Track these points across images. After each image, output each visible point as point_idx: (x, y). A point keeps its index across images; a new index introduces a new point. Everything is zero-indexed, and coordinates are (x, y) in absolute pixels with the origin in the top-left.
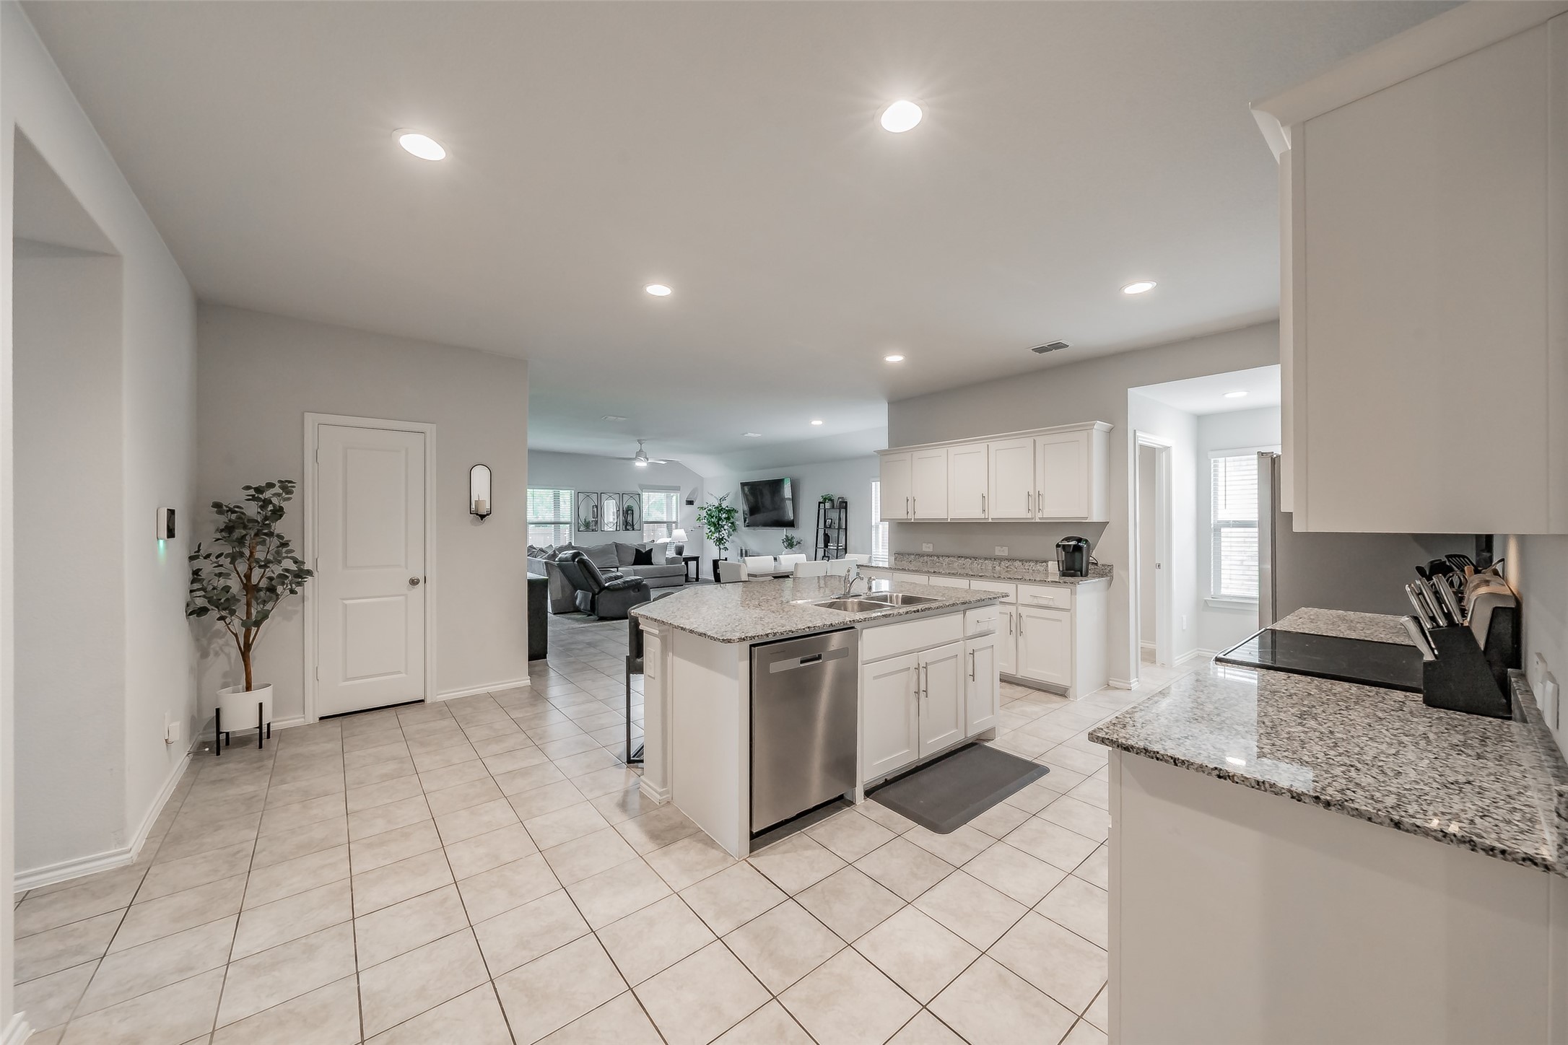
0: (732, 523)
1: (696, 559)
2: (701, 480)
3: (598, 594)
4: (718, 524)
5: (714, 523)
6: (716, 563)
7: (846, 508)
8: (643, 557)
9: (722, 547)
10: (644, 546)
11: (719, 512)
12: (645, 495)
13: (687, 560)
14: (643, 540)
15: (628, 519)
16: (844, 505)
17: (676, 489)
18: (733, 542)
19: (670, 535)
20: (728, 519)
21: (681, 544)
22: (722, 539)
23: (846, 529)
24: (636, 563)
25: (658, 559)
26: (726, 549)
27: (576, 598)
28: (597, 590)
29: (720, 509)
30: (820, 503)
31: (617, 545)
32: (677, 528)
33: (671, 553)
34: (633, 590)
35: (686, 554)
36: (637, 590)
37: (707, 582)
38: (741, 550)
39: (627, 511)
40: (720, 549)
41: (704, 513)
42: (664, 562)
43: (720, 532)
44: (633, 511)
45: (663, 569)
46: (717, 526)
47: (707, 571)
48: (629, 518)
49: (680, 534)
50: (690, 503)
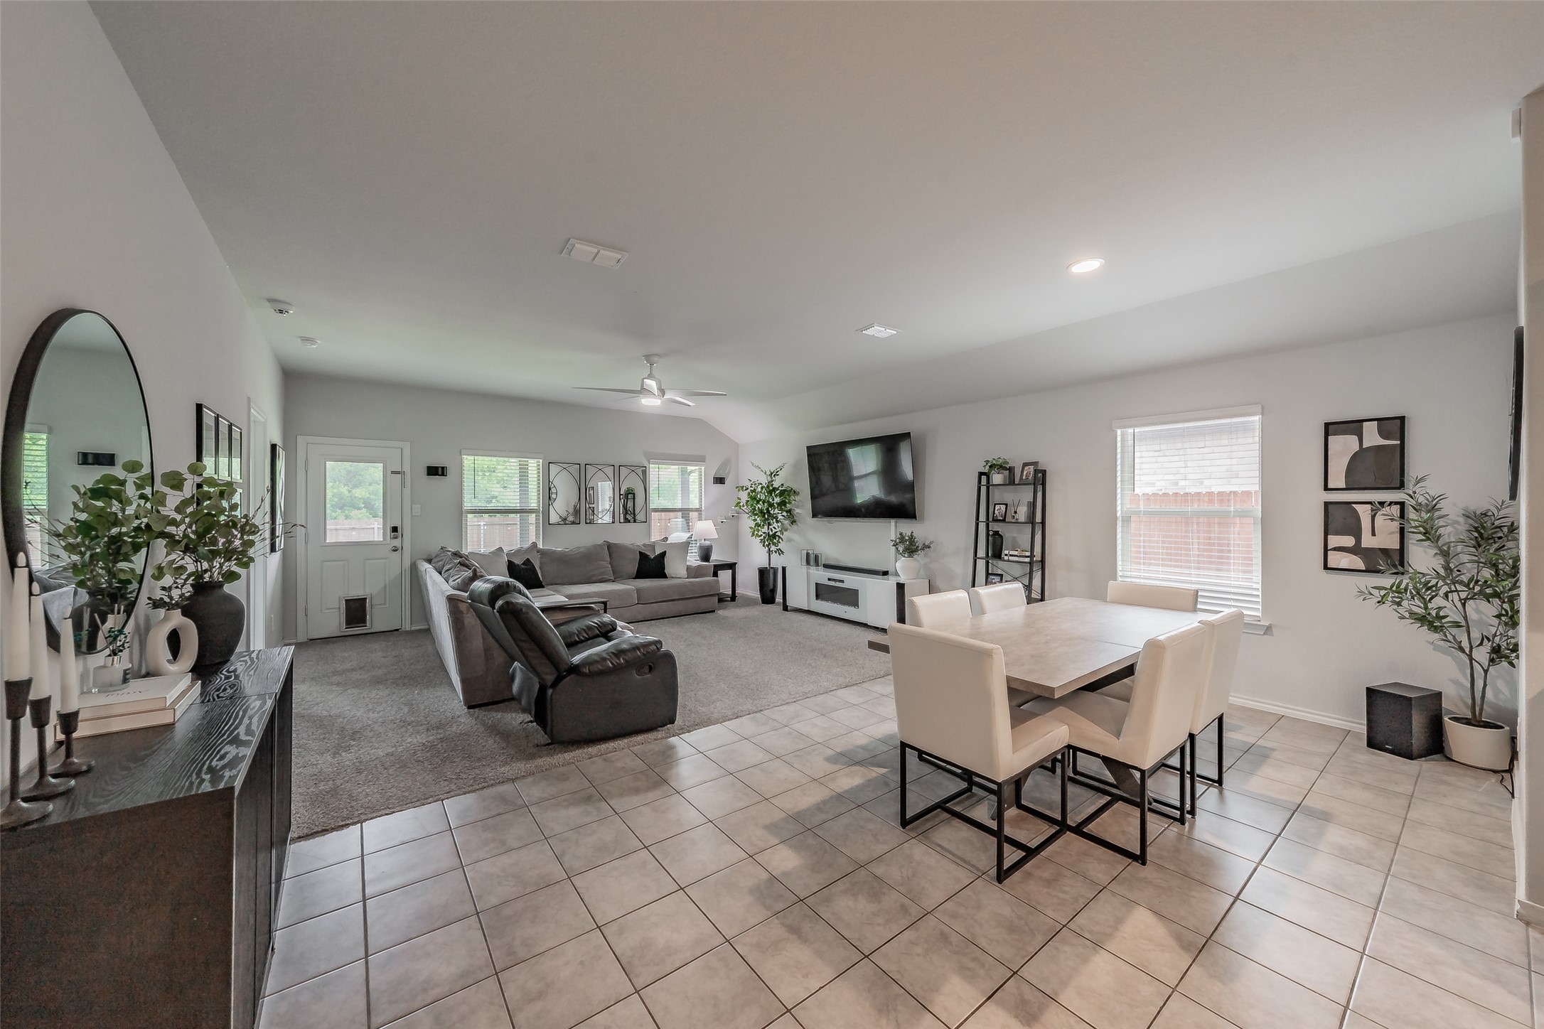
0: (789, 511)
1: (732, 566)
2: (735, 446)
3: (555, 684)
4: (768, 512)
5: (761, 511)
6: (763, 573)
7: (1044, 484)
8: (651, 566)
9: (773, 548)
10: (653, 546)
11: (770, 492)
12: (653, 470)
13: (718, 568)
14: (649, 536)
15: (629, 506)
16: (1040, 479)
17: (699, 459)
18: (790, 540)
19: (688, 528)
20: (783, 504)
21: (707, 543)
22: (774, 536)
23: (1043, 523)
24: (640, 574)
25: (676, 568)
26: (780, 552)
27: (512, 678)
28: (550, 679)
29: (771, 491)
30: (981, 474)
31: (610, 547)
32: (700, 519)
33: (693, 559)
34: (639, 673)
35: (716, 557)
36: (646, 669)
37: (749, 602)
38: (808, 555)
39: (627, 494)
40: (770, 552)
41: (744, 496)
42: (683, 573)
43: (769, 524)
44: (634, 494)
45: (684, 585)
46: (766, 516)
47: (749, 585)
48: (630, 504)
49: (705, 529)
50: (720, 480)
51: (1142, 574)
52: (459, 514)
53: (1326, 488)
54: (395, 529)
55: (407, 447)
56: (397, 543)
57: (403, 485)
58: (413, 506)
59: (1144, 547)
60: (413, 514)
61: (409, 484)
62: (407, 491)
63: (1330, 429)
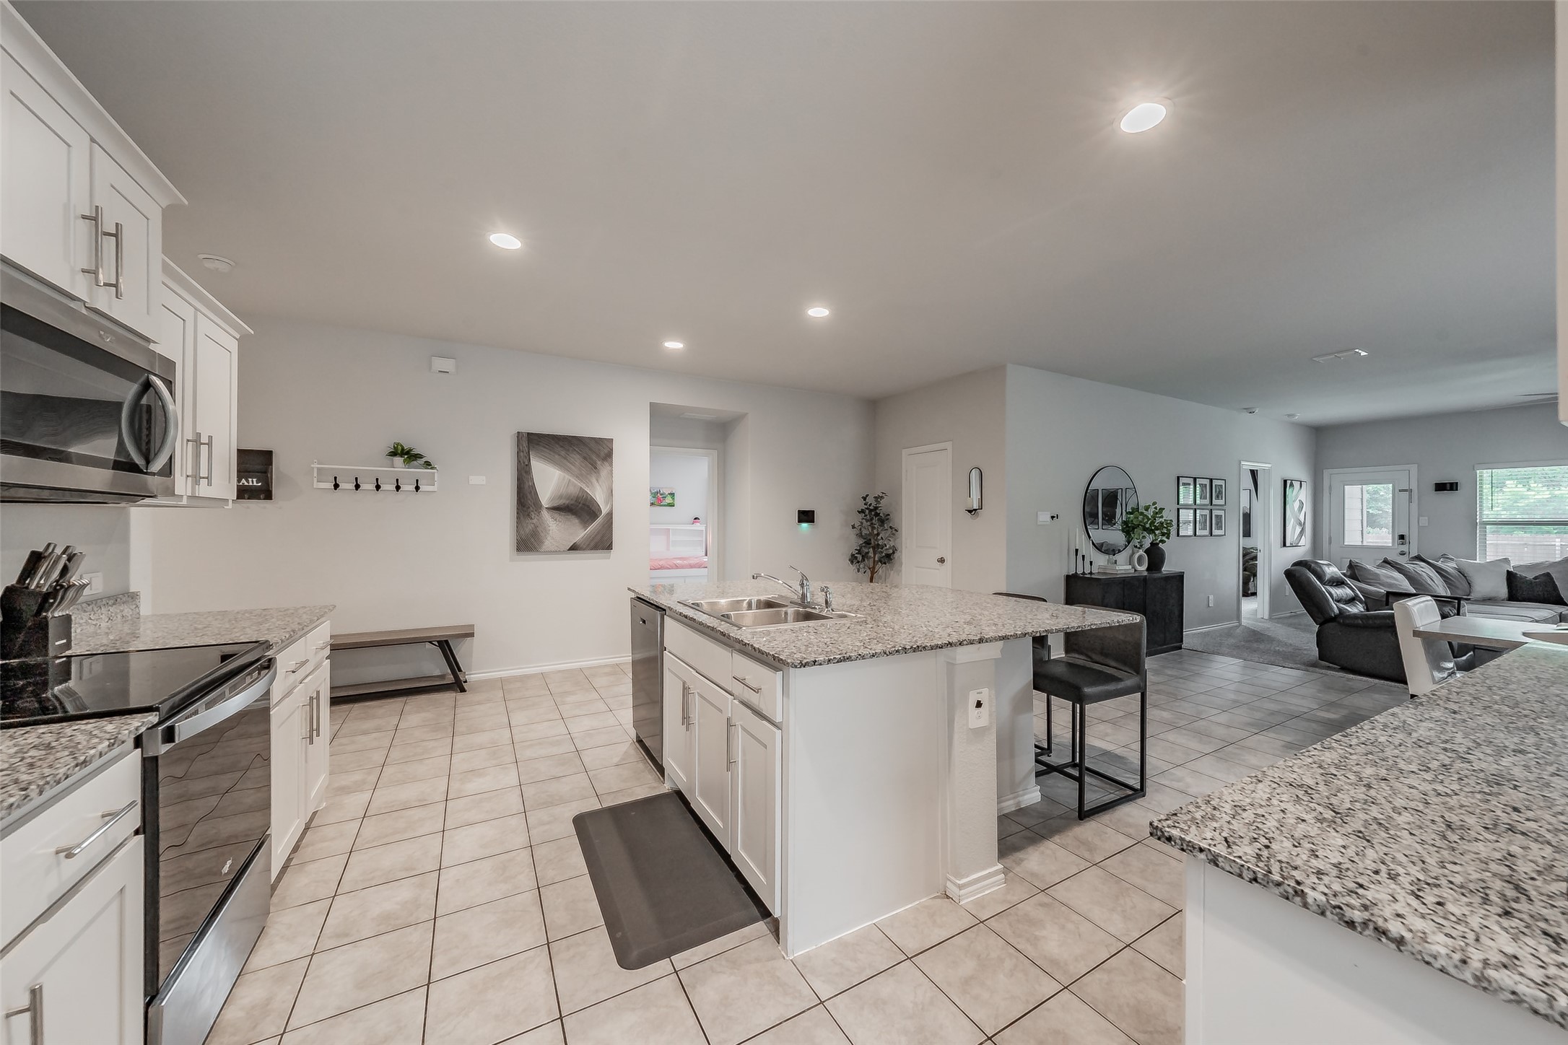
52: (1472, 525)
54: (1402, 537)
55: (1414, 468)
56: (1405, 548)
57: (1410, 501)
58: (1421, 518)
60: (1420, 525)
61: (1416, 497)
62: (1414, 506)
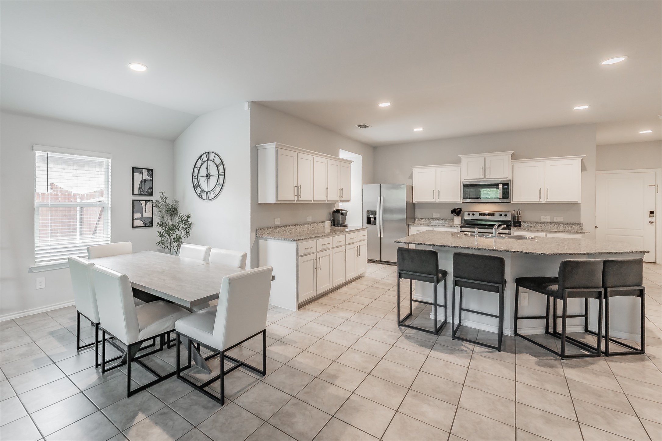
51: (50, 243)
53: (133, 194)
59: (51, 226)
63: (134, 170)
